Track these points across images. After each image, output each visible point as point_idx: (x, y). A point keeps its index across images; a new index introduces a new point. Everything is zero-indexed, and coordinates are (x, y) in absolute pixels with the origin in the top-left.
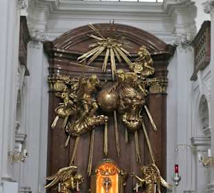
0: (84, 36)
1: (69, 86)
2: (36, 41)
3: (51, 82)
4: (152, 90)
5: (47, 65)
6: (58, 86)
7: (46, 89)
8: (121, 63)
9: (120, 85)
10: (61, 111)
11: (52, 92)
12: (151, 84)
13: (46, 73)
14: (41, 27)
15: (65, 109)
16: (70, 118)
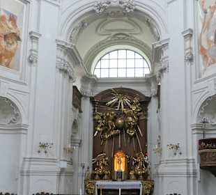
0: (109, 94)
1: (102, 117)
2: (86, 97)
3: (94, 115)
4: (141, 118)
5: (92, 108)
6: (97, 117)
7: (92, 119)
8: (126, 106)
9: (126, 115)
10: (99, 129)
11: (94, 120)
12: (141, 115)
13: (92, 111)
14: (89, 91)
15: (100, 127)
16: (103, 132)
